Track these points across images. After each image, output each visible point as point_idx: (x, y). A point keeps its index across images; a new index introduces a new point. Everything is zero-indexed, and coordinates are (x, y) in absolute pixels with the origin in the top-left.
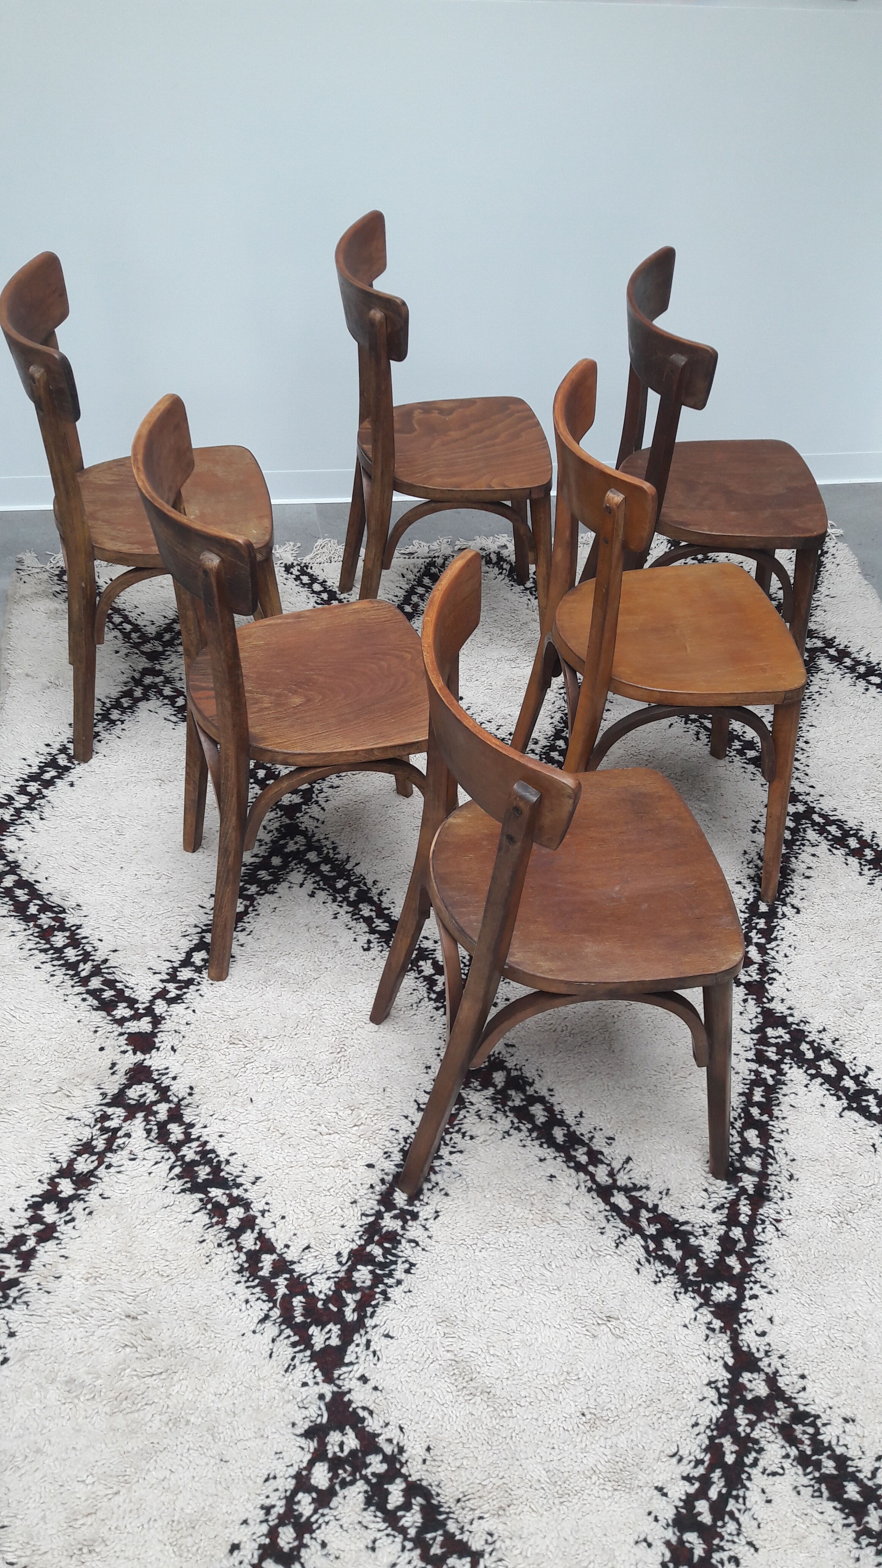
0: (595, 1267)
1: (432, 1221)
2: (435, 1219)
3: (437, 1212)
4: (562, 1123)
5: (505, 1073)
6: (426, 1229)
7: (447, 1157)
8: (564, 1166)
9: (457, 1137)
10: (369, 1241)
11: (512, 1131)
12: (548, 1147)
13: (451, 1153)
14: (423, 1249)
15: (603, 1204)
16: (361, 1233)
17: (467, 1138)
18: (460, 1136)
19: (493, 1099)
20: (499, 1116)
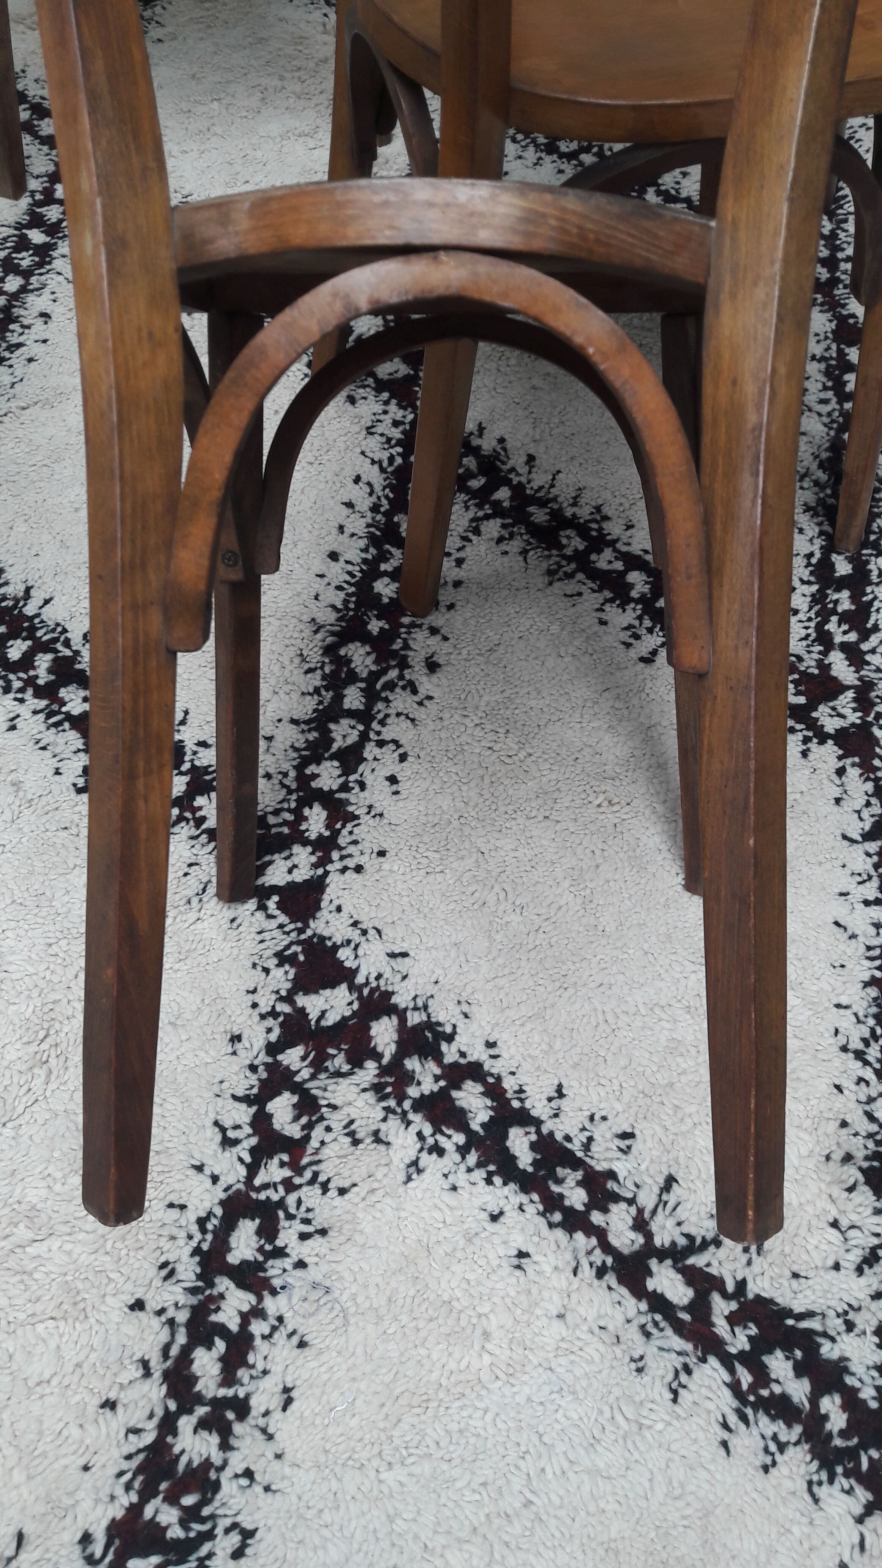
0: (636, 1456)
1: (277, 1415)
2: (284, 1409)
3: (287, 1390)
4: (524, 1118)
5: (395, 1020)
6: (270, 1437)
7: (297, 1250)
8: (542, 1222)
9: (311, 1195)
10: (146, 1495)
11: (426, 1159)
12: (505, 1184)
13: (304, 1237)
14: (267, 1489)
15: (633, 1301)
16: (128, 1476)
17: (333, 1193)
18: (317, 1190)
19: (377, 1088)
20: (392, 1128)
